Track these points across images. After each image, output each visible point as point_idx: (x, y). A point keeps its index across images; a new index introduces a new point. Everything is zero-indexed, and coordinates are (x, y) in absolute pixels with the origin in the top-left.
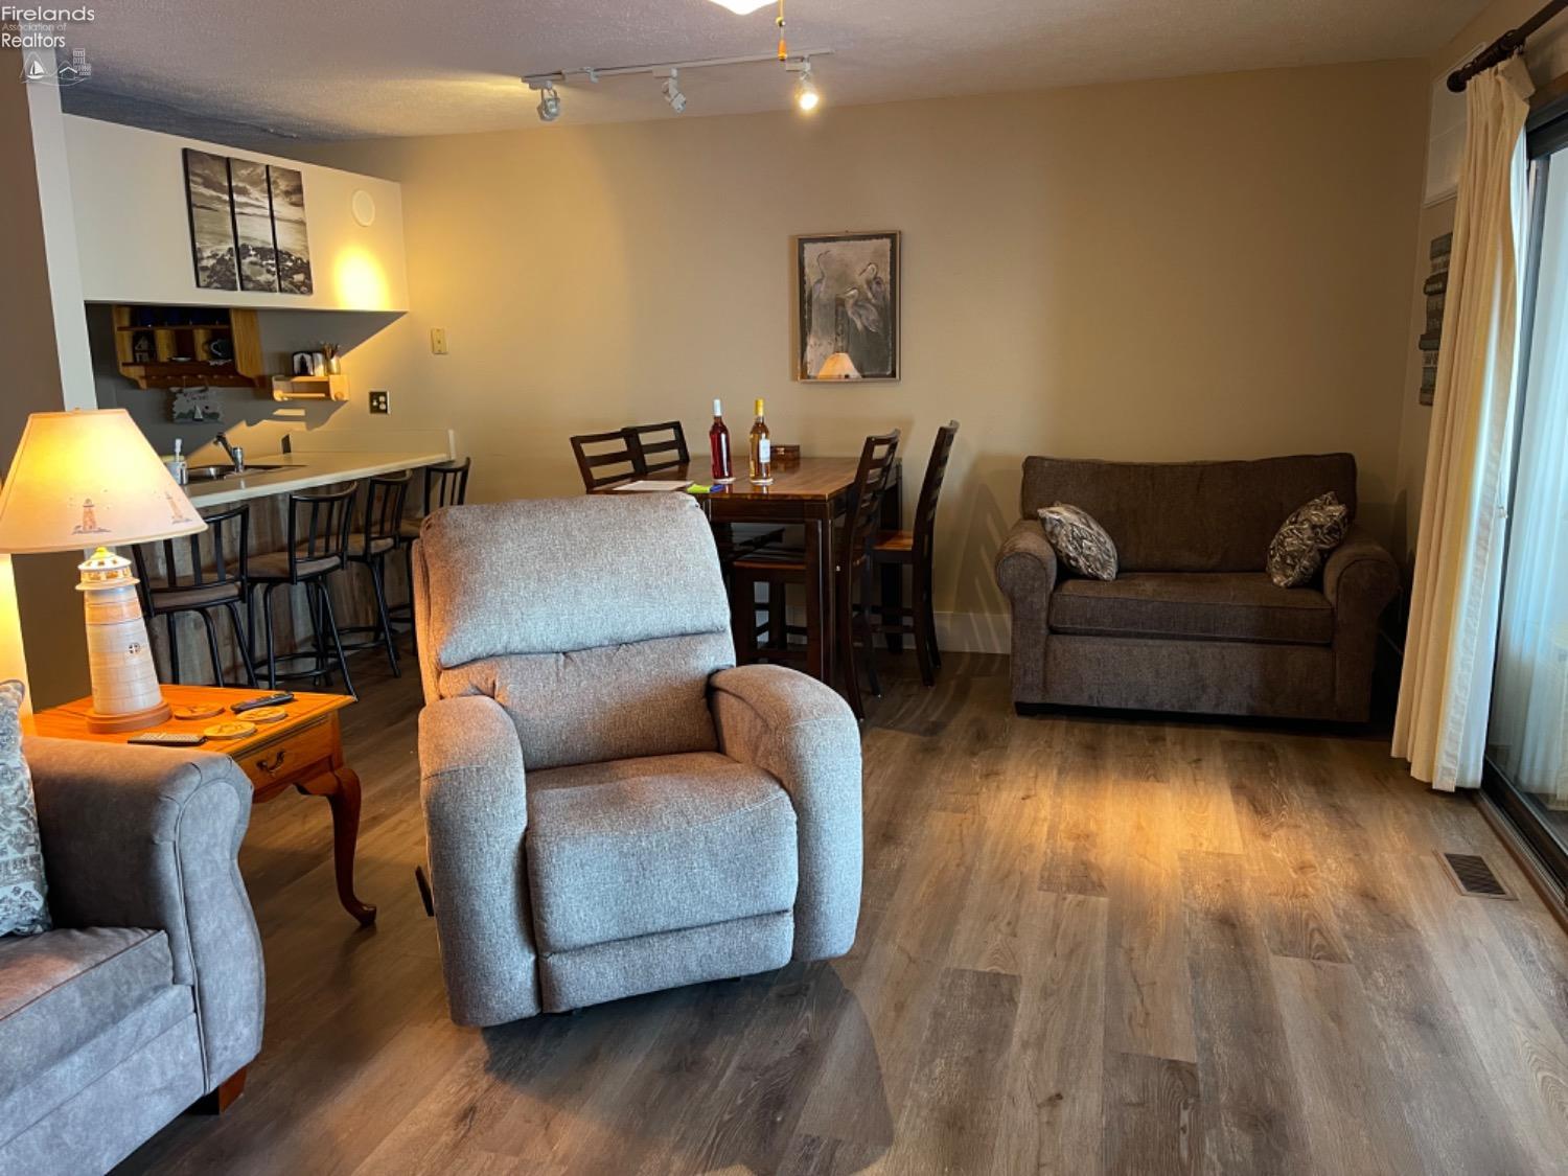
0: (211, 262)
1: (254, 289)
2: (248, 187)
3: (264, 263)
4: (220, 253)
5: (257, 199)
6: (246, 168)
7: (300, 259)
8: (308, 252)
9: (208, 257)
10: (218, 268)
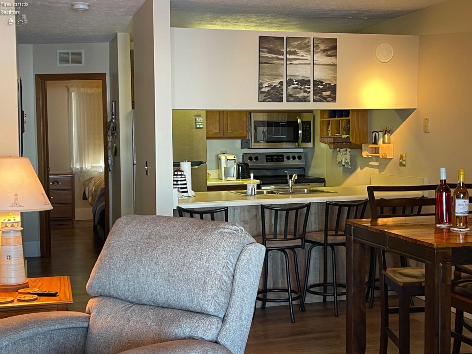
0: (267, 89)
1: (294, 101)
2: (297, 50)
3: (303, 87)
4: (274, 85)
5: (303, 56)
6: (297, 41)
7: (329, 84)
8: (336, 80)
9: (266, 87)
10: (272, 91)
